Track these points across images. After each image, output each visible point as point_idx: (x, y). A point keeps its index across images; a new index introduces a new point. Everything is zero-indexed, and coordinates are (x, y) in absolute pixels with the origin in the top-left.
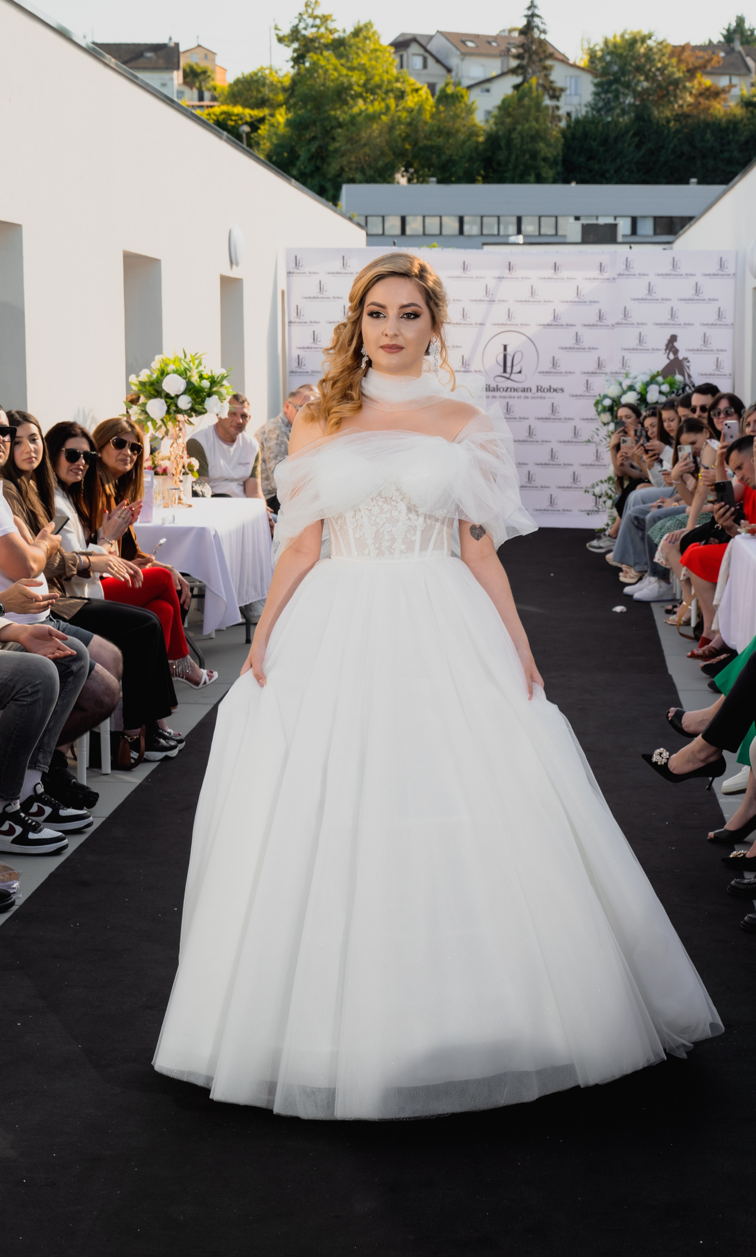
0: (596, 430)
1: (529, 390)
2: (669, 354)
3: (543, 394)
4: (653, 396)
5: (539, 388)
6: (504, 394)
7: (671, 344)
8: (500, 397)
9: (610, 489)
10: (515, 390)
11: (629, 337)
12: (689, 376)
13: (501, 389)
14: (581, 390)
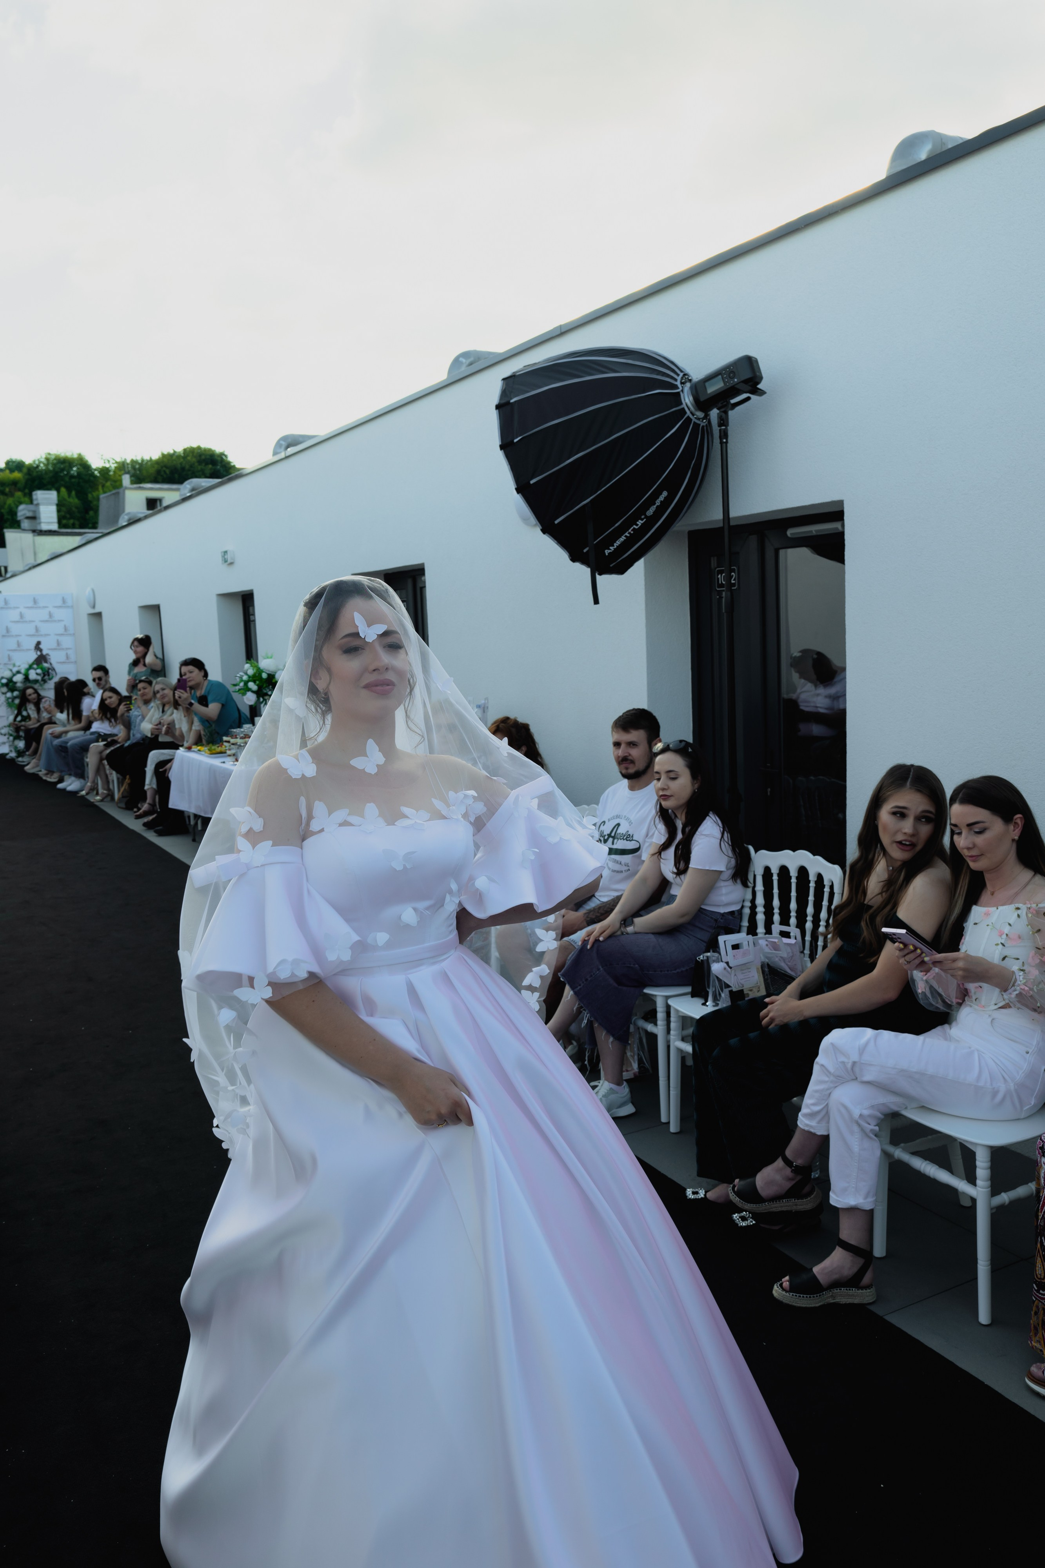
2: (37, 652)
4: (33, 675)
7: (38, 646)
9: (11, 730)
11: (11, 643)
12: (51, 664)
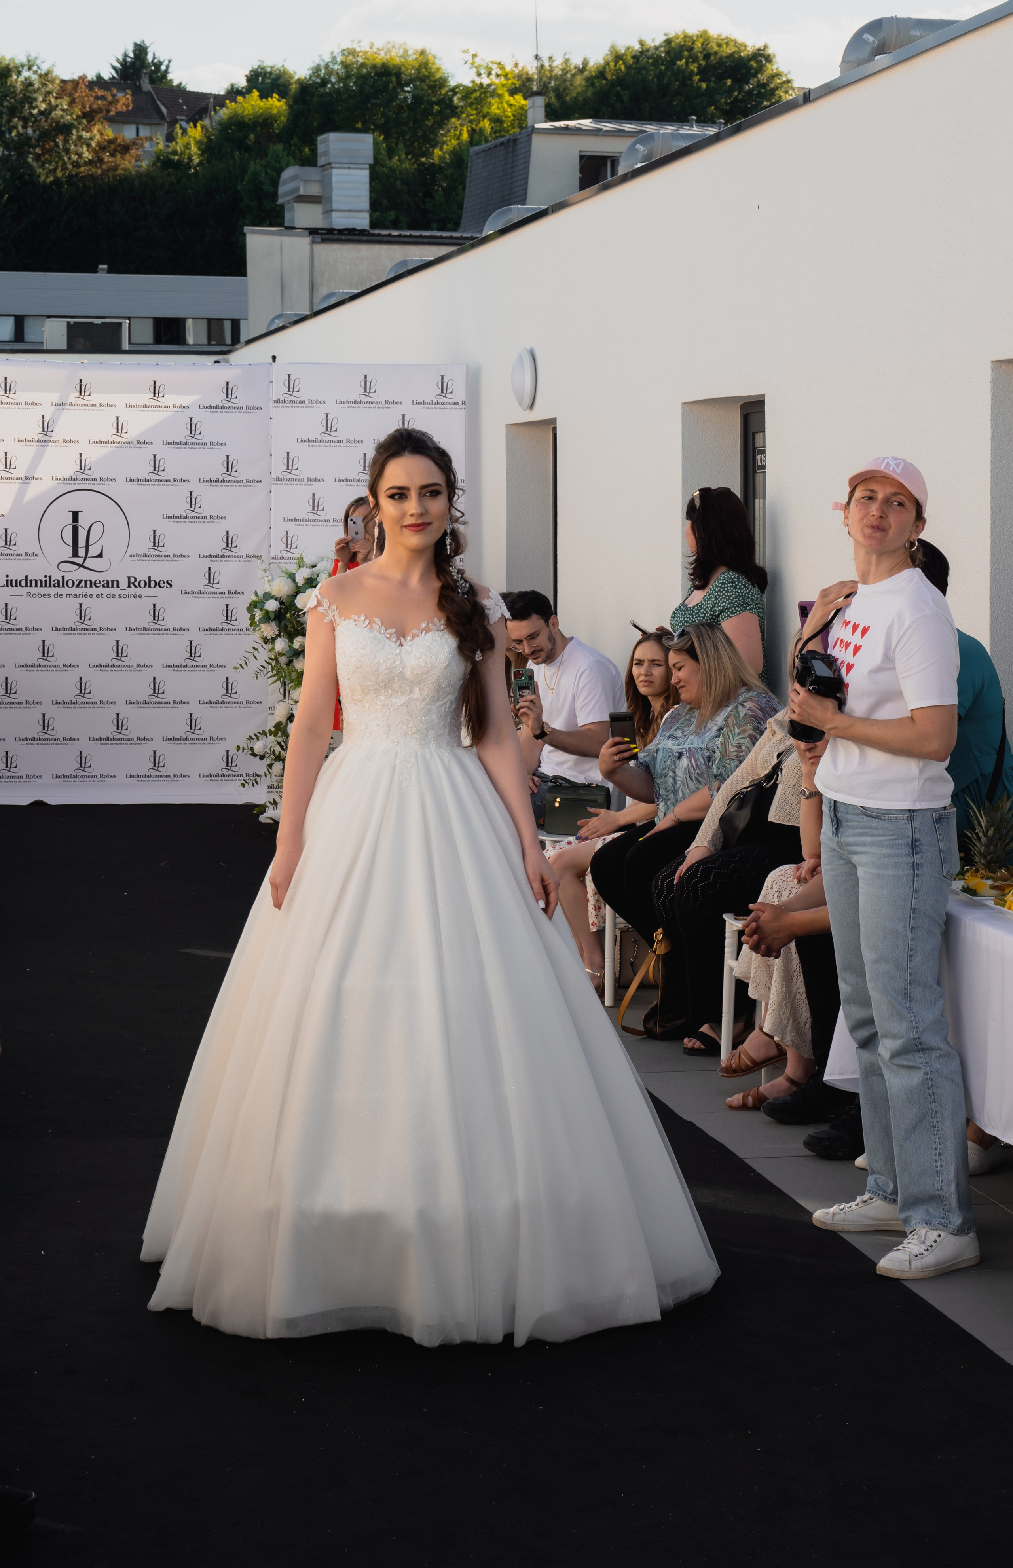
0: (253, 651)
1: (115, 583)
3: (139, 591)
5: (132, 580)
6: (75, 590)
8: (68, 595)
10: (93, 584)
11: (297, 500)
13: (70, 584)
14: (200, 583)
